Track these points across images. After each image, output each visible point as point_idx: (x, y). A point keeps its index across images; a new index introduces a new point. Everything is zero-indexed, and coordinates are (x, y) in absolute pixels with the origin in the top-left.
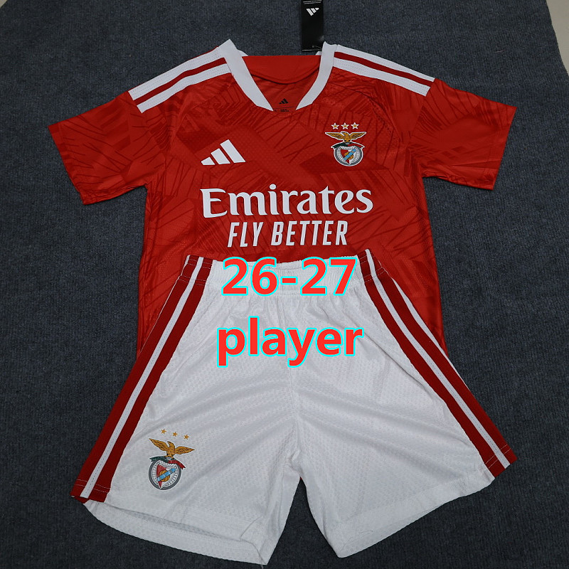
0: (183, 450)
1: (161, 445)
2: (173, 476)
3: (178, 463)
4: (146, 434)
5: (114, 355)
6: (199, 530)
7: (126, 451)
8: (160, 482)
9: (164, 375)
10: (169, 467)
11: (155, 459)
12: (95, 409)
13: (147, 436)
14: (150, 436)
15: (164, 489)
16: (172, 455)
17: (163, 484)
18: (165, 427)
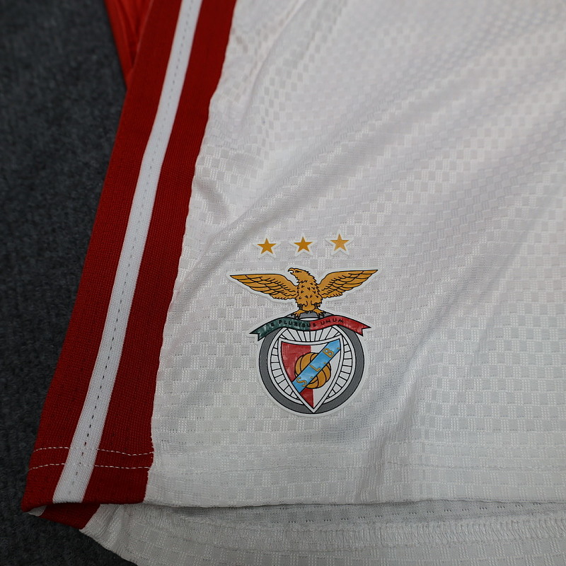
0: (342, 283)
1: (272, 286)
2: (341, 364)
3: (341, 322)
4: (215, 264)
5: (67, 103)
6: (482, 503)
7: (171, 332)
8: (307, 392)
9: (219, 104)
10: (318, 340)
11: (267, 332)
12: (47, 254)
13: (219, 271)
14: (229, 268)
15: (325, 408)
16: (317, 305)
17: (318, 395)
18: (268, 234)
